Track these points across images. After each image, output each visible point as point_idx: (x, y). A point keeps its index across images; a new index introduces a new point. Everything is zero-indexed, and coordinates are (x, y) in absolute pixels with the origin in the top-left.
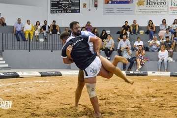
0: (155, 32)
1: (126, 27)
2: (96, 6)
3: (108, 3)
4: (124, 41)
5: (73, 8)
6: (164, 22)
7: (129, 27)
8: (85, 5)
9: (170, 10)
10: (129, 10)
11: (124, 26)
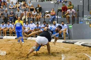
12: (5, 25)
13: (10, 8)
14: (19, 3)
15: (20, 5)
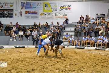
0: (48, 28)
1: (35, 25)
2: (21, 15)
3: (27, 14)
4: (35, 31)
5: (10, 16)
6: (52, 23)
7: (36, 25)
8: (16, 15)
9: (55, 18)
10: (36, 17)
11: (34, 25)
12: (86, 38)
13: (90, 24)
14: (98, 19)
15: (99, 21)
